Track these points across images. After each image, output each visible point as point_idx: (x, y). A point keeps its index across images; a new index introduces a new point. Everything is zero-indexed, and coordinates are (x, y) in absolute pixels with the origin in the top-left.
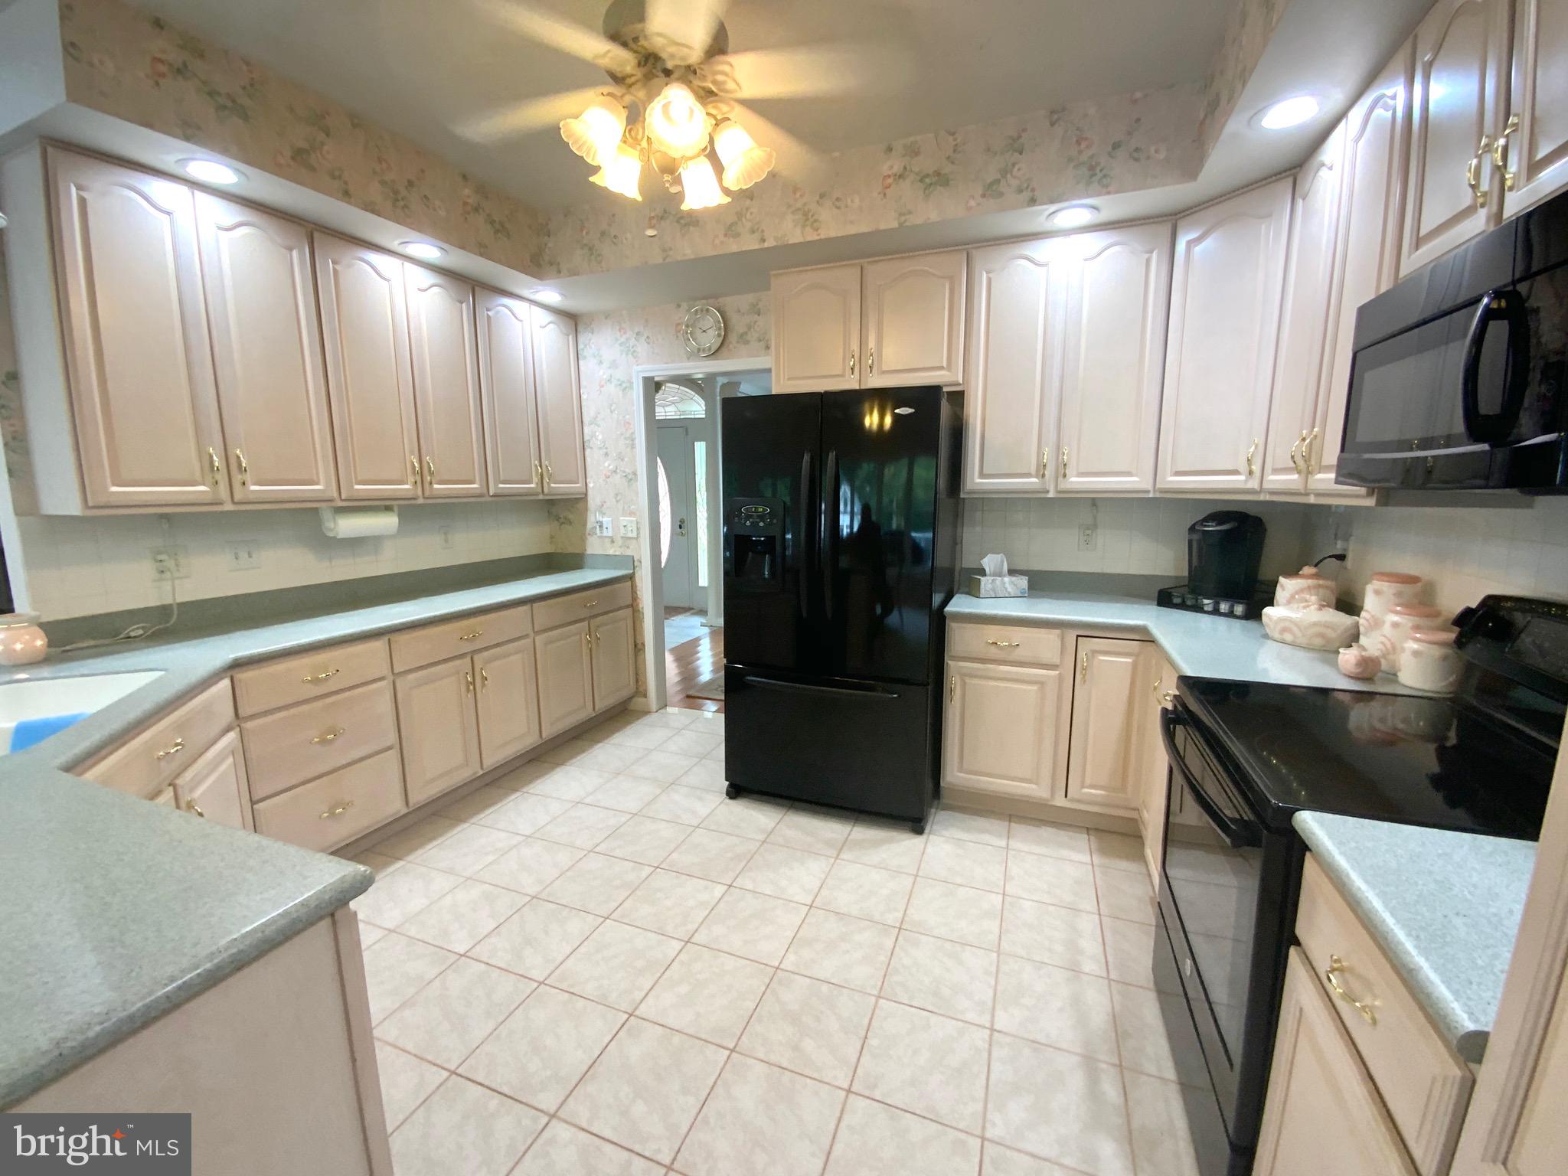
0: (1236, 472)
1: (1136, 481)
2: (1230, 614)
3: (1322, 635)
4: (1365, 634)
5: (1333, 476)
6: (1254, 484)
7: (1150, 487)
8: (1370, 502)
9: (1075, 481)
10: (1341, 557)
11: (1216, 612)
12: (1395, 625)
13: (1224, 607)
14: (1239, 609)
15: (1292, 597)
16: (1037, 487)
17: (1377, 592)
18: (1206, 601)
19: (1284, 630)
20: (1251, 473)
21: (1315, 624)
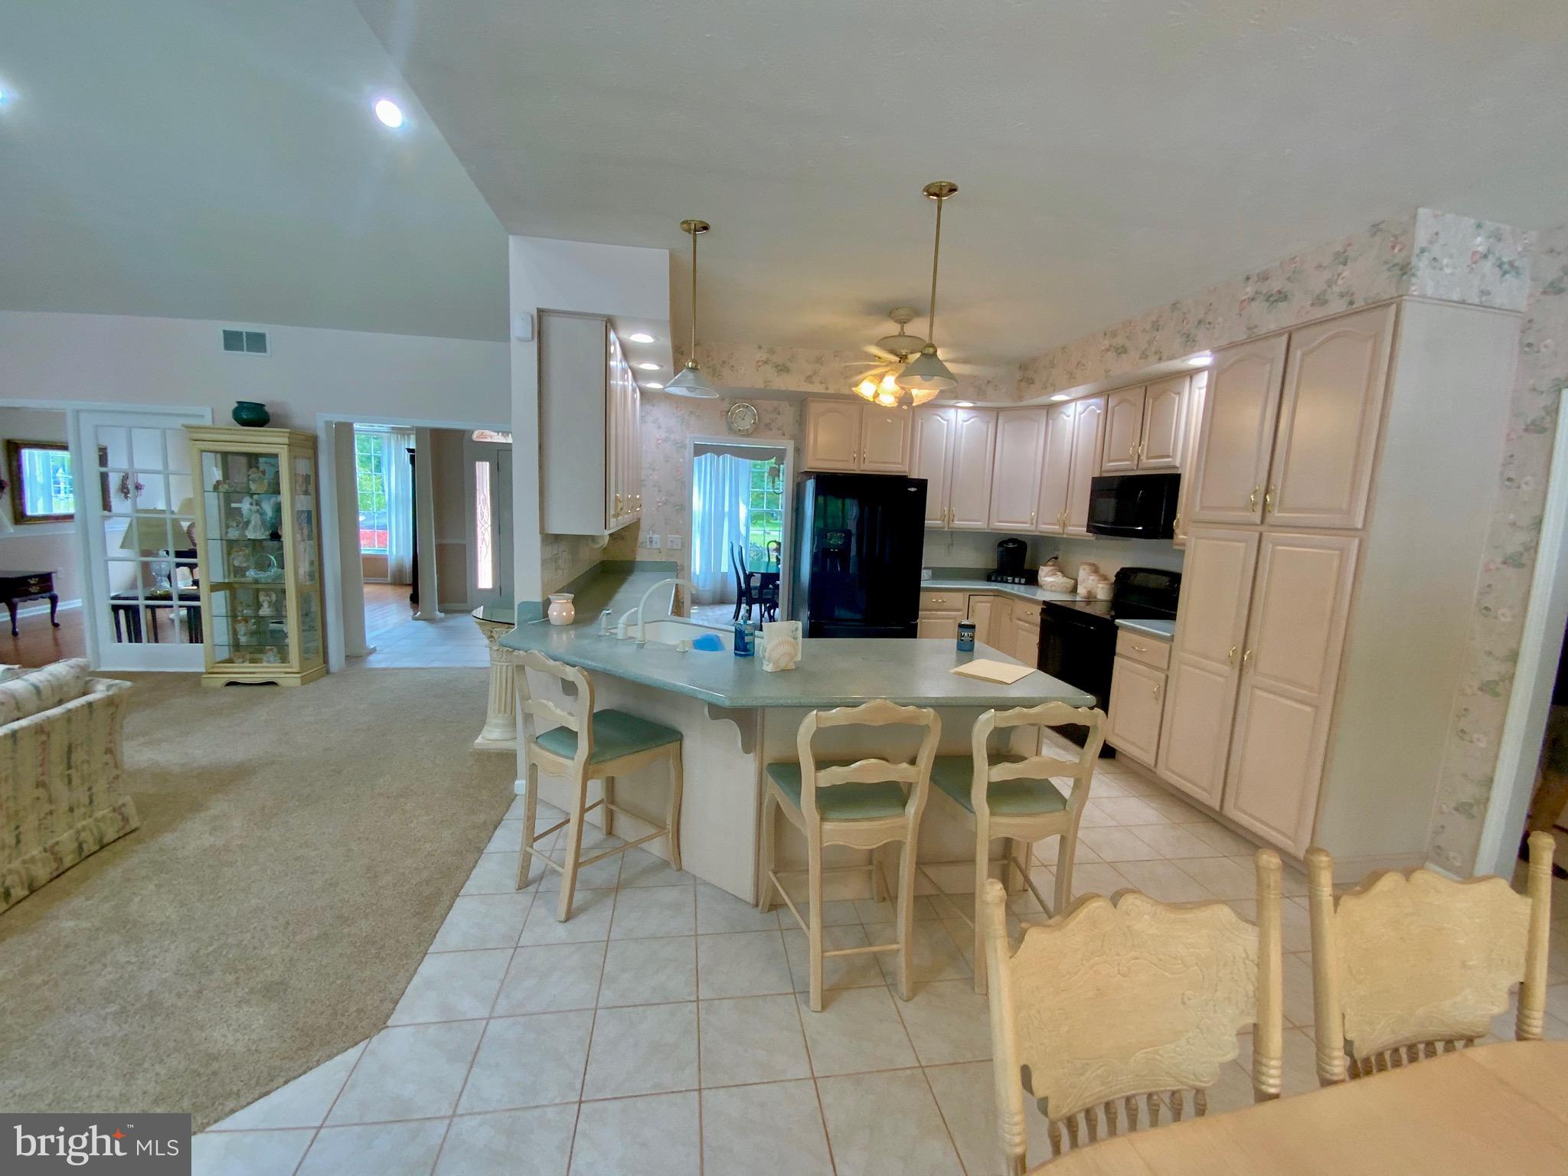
0: (1025, 523)
1: (979, 524)
2: (1020, 583)
3: (1064, 587)
4: (1081, 585)
5: (1085, 529)
6: (1033, 528)
7: (986, 527)
8: (1094, 538)
9: (958, 523)
10: (1056, 558)
11: (1013, 582)
12: (1093, 580)
13: (1017, 580)
14: (1023, 581)
15: (1047, 574)
16: (941, 525)
17: (1084, 569)
18: (1009, 578)
19: (1051, 586)
20: (1032, 523)
21: (1062, 583)
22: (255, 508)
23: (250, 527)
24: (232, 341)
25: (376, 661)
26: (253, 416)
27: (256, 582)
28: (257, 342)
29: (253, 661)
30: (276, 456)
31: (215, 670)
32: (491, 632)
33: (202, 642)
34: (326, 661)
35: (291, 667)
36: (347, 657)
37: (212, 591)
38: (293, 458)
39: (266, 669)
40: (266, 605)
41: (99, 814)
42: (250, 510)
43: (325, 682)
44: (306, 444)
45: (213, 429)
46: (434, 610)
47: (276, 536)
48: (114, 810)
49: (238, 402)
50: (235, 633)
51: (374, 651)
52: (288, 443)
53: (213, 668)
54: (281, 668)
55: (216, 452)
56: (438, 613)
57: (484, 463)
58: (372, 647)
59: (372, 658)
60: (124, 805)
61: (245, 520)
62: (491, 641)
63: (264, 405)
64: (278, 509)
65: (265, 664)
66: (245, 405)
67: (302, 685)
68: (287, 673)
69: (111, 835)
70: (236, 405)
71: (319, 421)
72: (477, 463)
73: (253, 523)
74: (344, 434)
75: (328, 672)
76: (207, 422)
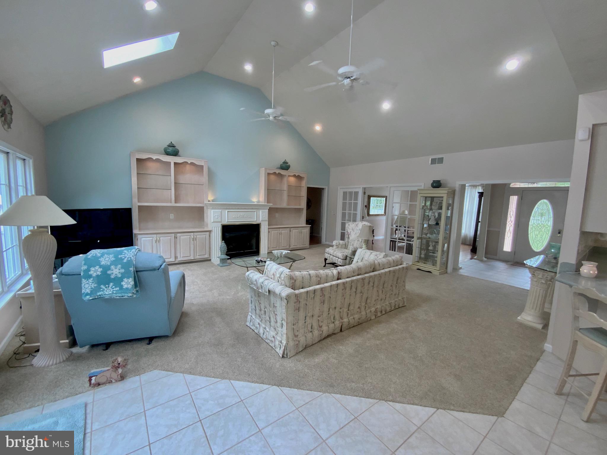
22: (433, 214)
23: (430, 220)
24: (434, 161)
25: (462, 272)
26: (437, 185)
27: (429, 238)
28: (441, 160)
29: (424, 263)
30: (442, 197)
31: (415, 264)
32: (534, 272)
33: (412, 255)
34: (446, 268)
35: (436, 268)
36: (453, 269)
37: (417, 239)
38: (448, 197)
39: (427, 267)
40: (431, 246)
41: (400, 298)
42: (431, 215)
43: (446, 275)
44: (452, 193)
45: (424, 190)
46: (483, 257)
47: (437, 224)
48: (402, 299)
49: (433, 181)
50: (421, 254)
51: (461, 268)
52: (447, 193)
53: (414, 263)
54: (434, 268)
55: (423, 197)
56: (484, 258)
57: (515, 196)
58: (460, 267)
59: (461, 271)
60: (404, 298)
61: (429, 218)
62: (533, 276)
63: (440, 181)
64: (440, 215)
65: (427, 265)
66: (435, 181)
67: (439, 275)
68: (435, 270)
69: (401, 306)
70: (432, 182)
71: (457, 185)
72: (511, 197)
73: (432, 219)
74: (463, 187)
75: (447, 273)
76: (422, 188)
